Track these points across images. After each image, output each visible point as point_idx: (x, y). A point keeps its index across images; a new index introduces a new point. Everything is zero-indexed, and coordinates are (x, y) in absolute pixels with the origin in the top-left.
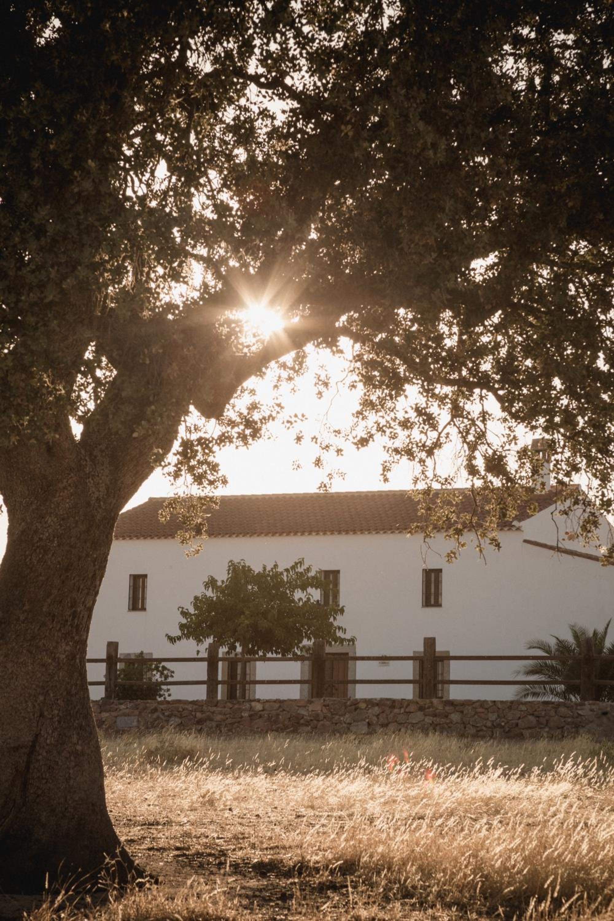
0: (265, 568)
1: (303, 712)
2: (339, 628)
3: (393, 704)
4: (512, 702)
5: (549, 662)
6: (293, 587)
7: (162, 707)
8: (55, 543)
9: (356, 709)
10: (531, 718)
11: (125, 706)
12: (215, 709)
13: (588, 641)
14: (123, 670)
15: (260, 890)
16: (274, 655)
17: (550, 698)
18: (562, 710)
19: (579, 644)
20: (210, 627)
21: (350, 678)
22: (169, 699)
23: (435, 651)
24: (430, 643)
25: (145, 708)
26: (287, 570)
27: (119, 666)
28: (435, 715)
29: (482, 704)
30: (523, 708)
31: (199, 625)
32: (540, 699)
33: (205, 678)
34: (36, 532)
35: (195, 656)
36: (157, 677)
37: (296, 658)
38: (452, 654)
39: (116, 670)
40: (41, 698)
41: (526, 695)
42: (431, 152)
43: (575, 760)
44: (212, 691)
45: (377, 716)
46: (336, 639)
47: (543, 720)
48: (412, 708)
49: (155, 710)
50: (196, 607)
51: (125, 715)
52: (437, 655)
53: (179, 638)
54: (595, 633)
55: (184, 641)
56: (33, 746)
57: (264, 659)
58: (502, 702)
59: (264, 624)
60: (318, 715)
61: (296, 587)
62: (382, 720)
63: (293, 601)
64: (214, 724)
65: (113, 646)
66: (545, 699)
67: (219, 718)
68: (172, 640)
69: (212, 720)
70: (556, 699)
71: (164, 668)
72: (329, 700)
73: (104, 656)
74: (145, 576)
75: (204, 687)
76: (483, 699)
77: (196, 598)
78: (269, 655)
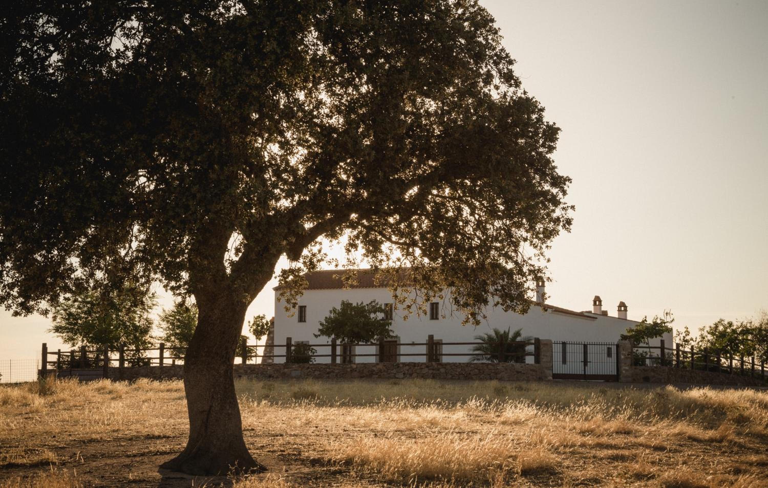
0: (357, 304)
1: (374, 369)
2: (391, 331)
3: (414, 365)
4: (468, 363)
5: (484, 345)
6: (370, 313)
7: (312, 366)
8: (218, 322)
9: (398, 367)
10: (476, 370)
11: (295, 366)
12: (334, 367)
13: (501, 336)
14: (294, 350)
15: (308, 474)
16: (362, 343)
17: (485, 361)
18: (490, 367)
19: (497, 337)
20: (333, 331)
21: (398, 353)
22: (315, 363)
23: (433, 340)
24: (431, 337)
25: (304, 367)
26: (367, 305)
27: (293, 348)
28: (433, 370)
29: (454, 364)
30: (473, 366)
31: (328, 329)
32: (480, 362)
33: (330, 353)
34: (210, 317)
35: (326, 344)
36: (310, 353)
37: (372, 344)
38: (444, 342)
39: (291, 350)
40: (213, 390)
41: (474, 360)
42: (367, 157)
43: (476, 399)
44: (334, 359)
45: (408, 370)
46: (389, 336)
47: (482, 371)
48: (423, 367)
49: (308, 368)
50: (326, 322)
51: (295, 370)
52: (435, 342)
53: (319, 336)
54: (505, 332)
55: (321, 337)
56: (209, 411)
57: (358, 345)
58: (463, 363)
59: (356, 330)
60: (381, 370)
61: (372, 312)
62: (410, 371)
63: (370, 319)
64: (335, 374)
65: (289, 340)
66: (483, 362)
67: (337, 371)
68: (316, 336)
69: (333, 372)
70: (488, 362)
71: (313, 349)
72: (386, 363)
73: (285, 344)
74: (305, 307)
75: (330, 357)
76: (455, 362)
77: (326, 318)
78: (360, 343)
